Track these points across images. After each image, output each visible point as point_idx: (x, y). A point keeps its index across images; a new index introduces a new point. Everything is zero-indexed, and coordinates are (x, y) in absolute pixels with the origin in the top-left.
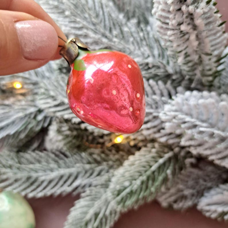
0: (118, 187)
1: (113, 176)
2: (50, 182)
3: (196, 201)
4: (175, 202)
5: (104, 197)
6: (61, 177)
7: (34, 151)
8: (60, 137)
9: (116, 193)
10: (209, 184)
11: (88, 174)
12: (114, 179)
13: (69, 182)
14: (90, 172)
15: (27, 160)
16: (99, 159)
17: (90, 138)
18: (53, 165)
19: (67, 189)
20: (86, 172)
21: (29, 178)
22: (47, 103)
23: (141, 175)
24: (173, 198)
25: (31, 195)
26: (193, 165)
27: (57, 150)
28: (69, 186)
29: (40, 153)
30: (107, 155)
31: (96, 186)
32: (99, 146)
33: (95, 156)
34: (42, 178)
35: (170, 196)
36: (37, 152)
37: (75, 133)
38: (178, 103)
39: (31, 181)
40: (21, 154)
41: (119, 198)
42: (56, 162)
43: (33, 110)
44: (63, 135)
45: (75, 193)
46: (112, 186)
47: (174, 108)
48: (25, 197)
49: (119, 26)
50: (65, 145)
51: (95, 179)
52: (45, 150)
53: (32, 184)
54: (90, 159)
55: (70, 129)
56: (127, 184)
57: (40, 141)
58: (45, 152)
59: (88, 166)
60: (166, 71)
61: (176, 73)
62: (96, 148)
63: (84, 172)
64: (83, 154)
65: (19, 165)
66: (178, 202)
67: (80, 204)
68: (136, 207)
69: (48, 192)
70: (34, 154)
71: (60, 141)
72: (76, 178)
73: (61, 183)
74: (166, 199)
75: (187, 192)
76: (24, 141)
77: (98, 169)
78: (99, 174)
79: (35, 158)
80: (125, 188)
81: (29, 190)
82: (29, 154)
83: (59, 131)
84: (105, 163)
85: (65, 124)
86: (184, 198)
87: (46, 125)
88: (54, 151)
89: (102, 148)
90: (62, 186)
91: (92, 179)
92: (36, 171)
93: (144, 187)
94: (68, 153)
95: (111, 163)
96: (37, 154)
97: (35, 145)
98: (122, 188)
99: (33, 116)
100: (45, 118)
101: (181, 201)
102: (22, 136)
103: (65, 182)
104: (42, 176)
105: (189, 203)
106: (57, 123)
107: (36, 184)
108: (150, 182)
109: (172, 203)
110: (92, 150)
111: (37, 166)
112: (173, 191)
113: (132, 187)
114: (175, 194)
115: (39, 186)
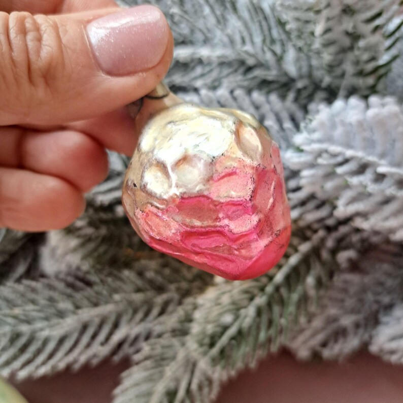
0: (210, 329)
1: (195, 307)
3: (366, 337)
4: (324, 345)
5: (181, 355)
6: (85, 327)
7: (18, 281)
9: (207, 341)
10: (386, 300)
11: (140, 315)
12: (197, 315)
13: (101, 337)
14: (145, 308)
16: (159, 279)
18: (65, 305)
19: (100, 350)
21: (16, 337)
23: (252, 298)
24: (320, 337)
25: (22, 374)
27: (69, 274)
28: (103, 344)
29: (33, 284)
30: (176, 271)
31: (160, 336)
33: (150, 274)
34: (45, 334)
35: (314, 335)
36: (26, 282)
37: (103, 231)
41: (215, 350)
42: (69, 296)
44: (79, 237)
45: (117, 358)
46: (195, 328)
48: (11, 380)
50: (84, 258)
51: (156, 322)
52: (43, 276)
53: (23, 349)
56: (228, 319)
57: (29, 260)
58: (43, 280)
59: (138, 297)
62: (150, 258)
63: (130, 311)
64: (126, 273)
66: (331, 344)
67: (133, 377)
68: (253, 365)
69: (60, 362)
70: (20, 288)
72: (116, 326)
73: (85, 339)
74: (305, 342)
75: (347, 321)
77: (160, 299)
78: (162, 312)
80: (225, 328)
81: (17, 364)
82: (10, 287)
83: (69, 230)
84: (172, 287)
86: (340, 334)
88: (62, 275)
90: (88, 345)
91: (150, 322)
92: (28, 322)
93: (264, 319)
94: (93, 278)
95: (184, 285)
96: (26, 286)
97: (21, 269)
98: (219, 330)
101: (336, 341)
103: (94, 337)
104: (42, 329)
105: (352, 343)
107: (32, 349)
108: (276, 309)
109: (318, 348)
110: (144, 262)
112: (317, 323)
113: (242, 323)
114: (323, 329)
115: (39, 352)
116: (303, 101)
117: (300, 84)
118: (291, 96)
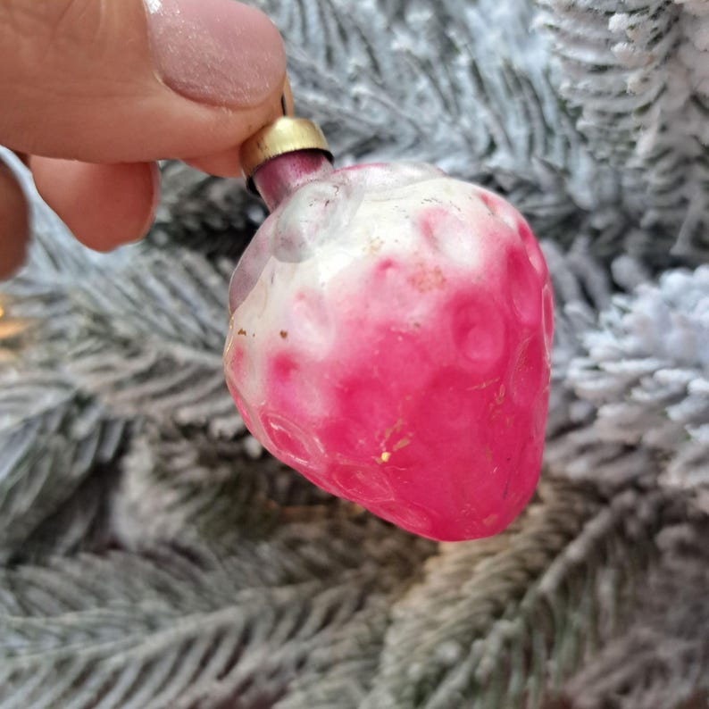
1: (389, 622)
2: (148, 667)
6: (188, 645)
7: (72, 552)
8: (170, 497)
9: (409, 692)
12: (393, 639)
13: (218, 663)
14: (297, 609)
15: (51, 592)
16: (322, 558)
17: (283, 482)
18: (152, 604)
19: (215, 689)
20: (280, 615)
21: (62, 664)
22: (107, 369)
23: (498, 614)
24: (617, 678)
27: (161, 542)
28: (221, 676)
29: (99, 563)
30: (355, 543)
31: (325, 668)
32: (321, 509)
33: (310, 552)
34: (117, 660)
36: (84, 557)
37: (224, 472)
38: (644, 324)
39: (74, 672)
40: (26, 572)
42: (163, 590)
43: (52, 399)
44: (176, 487)
47: (630, 343)
49: (364, 39)
50: (191, 520)
52: (115, 545)
53: (79, 682)
54: (291, 564)
55: (205, 460)
56: (450, 652)
57: (92, 513)
58: (114, 554)
59: (284, 595)
60: (569, 199)
62: (307, 519)
63: (271, 615)
64: (266, 550)
66: (637, 690)
70: (73, 569)
71: (170, 509)
72: (245, 639)
73: (189, 665)
75: (670, 650)
76: (34, 520)
79: (80, 584)
82: (57, 569)
83: (162, 474)
84: (348, 574)
85: (183, 445)
86: (656, 671)
87: (109, 452)
88: (150, 545)
89: (330, 516)
91: (307, 639)
92: (92, 634)
93: (517, 658)
94: (203, 548)
95: (369, 569)
96: (87, 566)
97: (77, 531)
98: (432, 671)
99: (54, 423)
100: (105, 425)
101: (648, 685)
102: (23, 503)
103: (204, 663)
105: (679, 691)
106: (152, 442)
107: (95, 683)
109: (615, 697)
110: (296, 529)
111: (93, 613)
112: (614, 650)
115: (106, 689)
116: (604, 252)
117: (598, 222)
118: (581, 242)
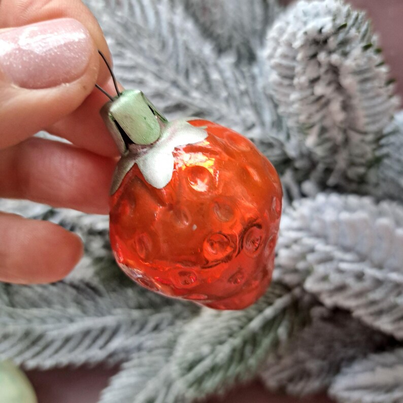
0: (190, 356)
3: (326, 381)
4: (291, 380)
5: (163, 373)
10: (351, 352)
11: (137, 328)
25: (31, 364)
26: (324, 319)
35: (282, 371)
41: (191, 376)
45: (112, 361)
46: (179, 351)
48: (22, 368)
51: (148, 336)
61: (302, 156)
65: (10, 309)
67: (121, 382)
68: (221, 392)
69: (64, 358)
74: (274, 374)
77: (154, 319)
78: (156, 328)
80: (202, 358)
81: (28, 354)
90: (89, 347)
104: (52, 330)
108: (248, 349)
113: (215, 357)
114: (291, 367)
